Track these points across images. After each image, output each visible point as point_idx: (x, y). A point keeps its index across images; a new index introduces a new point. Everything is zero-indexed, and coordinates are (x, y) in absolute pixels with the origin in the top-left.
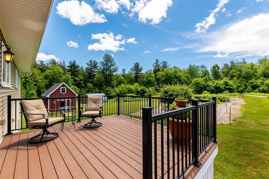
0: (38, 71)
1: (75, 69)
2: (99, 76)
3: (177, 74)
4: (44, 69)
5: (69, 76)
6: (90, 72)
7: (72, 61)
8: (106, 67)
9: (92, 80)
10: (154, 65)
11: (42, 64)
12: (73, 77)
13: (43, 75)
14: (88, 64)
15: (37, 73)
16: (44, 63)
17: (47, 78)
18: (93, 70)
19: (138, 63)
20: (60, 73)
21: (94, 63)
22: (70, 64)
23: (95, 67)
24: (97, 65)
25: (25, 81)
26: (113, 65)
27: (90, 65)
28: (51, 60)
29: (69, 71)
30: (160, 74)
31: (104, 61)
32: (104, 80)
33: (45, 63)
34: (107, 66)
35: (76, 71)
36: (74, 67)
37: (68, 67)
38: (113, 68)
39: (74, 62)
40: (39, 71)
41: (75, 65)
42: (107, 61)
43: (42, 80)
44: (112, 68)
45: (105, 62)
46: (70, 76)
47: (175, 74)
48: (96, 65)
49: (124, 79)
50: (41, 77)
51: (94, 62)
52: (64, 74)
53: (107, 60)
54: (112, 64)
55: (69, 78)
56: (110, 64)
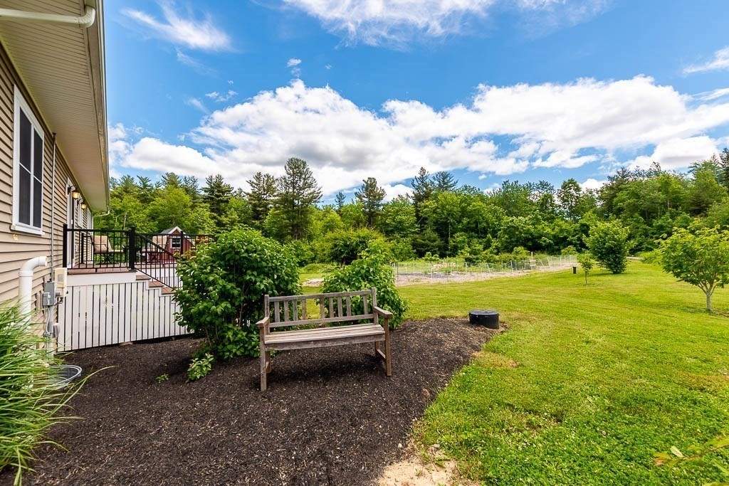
0: (134, 201)
1: (220, 196)
2: (276, 212)
3: (469, 205)
4: (150, 196)
5: (204, 212)
6: (256, 202)
7: (214, 177)
8: (291, 190)
9: (261, 223)
10: (416, 183)
11: (145, 186)
12: (215, 215)
13: (147, 211)
14: (251, 183)
15: (132, 207)
16: (148, 183)
17: (153, 218)
18: (265, 196)
19: (375, 179)
20: (185, 206)
21: (267, 181)
22: (210, 183)
23: (269, 189)
24: (274, 186)
25: (107, 225)
26: (310, 186)
27: (257, 185)
28: (167, 174)
29: (205, 200)
30: (425, 207)
31: (287, 176)
32: (287, 221)
33: (152, 183)
34: (294, 188)
35: (222, 201)
36: (219, 191)
37: (205, 191)
38: (309, 192)
39: (219, 177)
40: (138, 202)
41: (220, 187)
42: (294, 175)
43: (143, 222)
44: (307, 193)
45: (290, 180)
46: (209, 213)
47: (463, 205)
48: (271, 185)
49: (339, 218)
50: (142, 216)
51: (266, 179)
52: (193, 207)
53: (294, 173)
54: (307, 183)
55: (205, 218)
56: (302, 183)
